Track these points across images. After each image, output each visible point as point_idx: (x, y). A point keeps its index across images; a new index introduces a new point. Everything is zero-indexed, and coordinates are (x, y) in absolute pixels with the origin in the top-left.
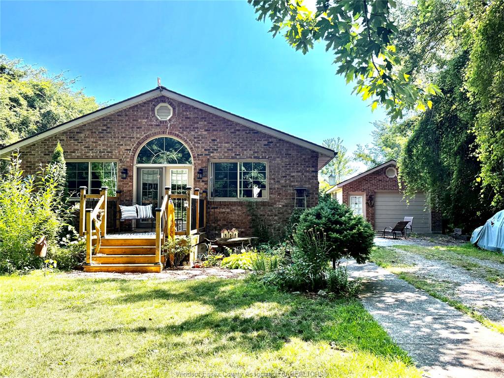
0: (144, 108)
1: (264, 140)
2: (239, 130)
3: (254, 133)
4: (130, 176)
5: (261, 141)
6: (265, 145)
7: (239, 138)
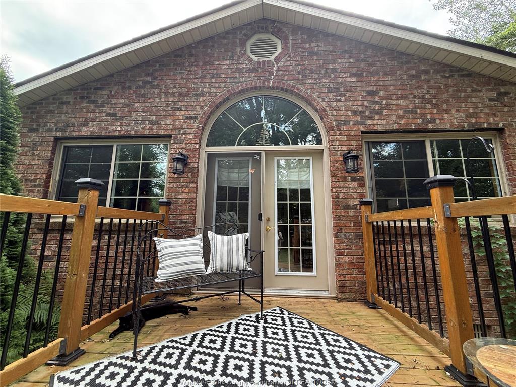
0: (225, 41)
1: (487, 90)
2: (426, 72)
3: (463, 76)
4: (192, 170)
5: (481, 91)
6: (491, 100)
7: (429, 87)
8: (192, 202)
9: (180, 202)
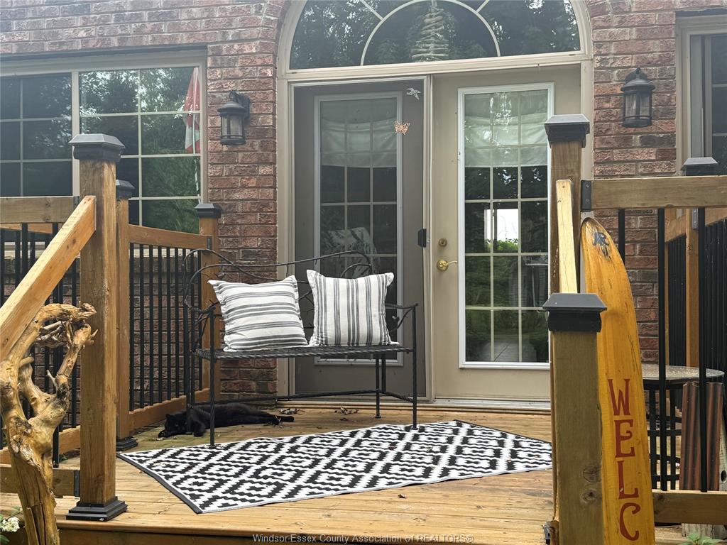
4: (262, 133)
8: (266, 208)
9: (239, 207)
